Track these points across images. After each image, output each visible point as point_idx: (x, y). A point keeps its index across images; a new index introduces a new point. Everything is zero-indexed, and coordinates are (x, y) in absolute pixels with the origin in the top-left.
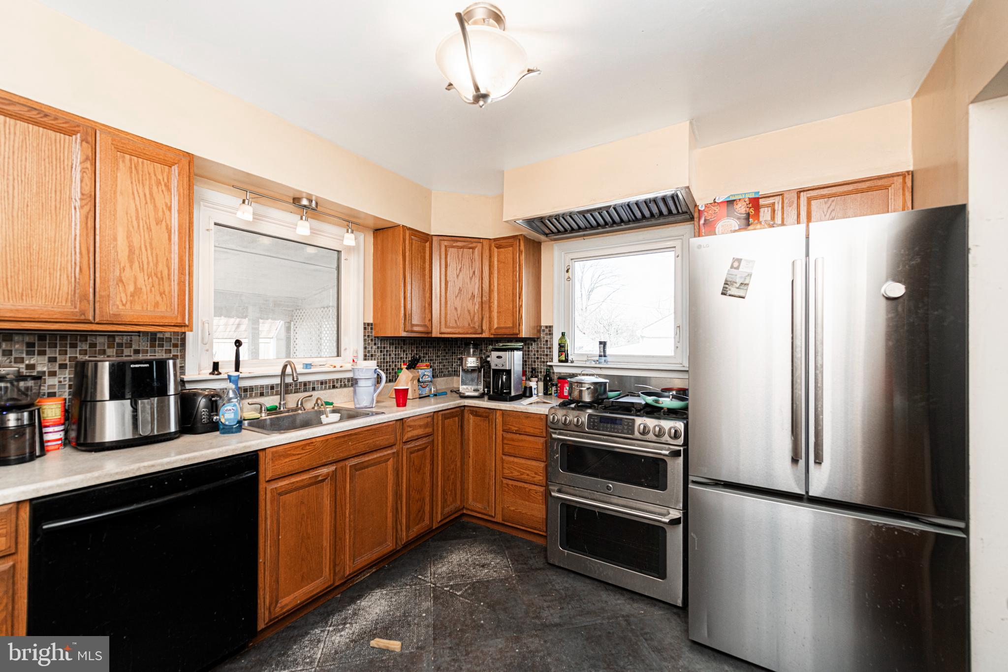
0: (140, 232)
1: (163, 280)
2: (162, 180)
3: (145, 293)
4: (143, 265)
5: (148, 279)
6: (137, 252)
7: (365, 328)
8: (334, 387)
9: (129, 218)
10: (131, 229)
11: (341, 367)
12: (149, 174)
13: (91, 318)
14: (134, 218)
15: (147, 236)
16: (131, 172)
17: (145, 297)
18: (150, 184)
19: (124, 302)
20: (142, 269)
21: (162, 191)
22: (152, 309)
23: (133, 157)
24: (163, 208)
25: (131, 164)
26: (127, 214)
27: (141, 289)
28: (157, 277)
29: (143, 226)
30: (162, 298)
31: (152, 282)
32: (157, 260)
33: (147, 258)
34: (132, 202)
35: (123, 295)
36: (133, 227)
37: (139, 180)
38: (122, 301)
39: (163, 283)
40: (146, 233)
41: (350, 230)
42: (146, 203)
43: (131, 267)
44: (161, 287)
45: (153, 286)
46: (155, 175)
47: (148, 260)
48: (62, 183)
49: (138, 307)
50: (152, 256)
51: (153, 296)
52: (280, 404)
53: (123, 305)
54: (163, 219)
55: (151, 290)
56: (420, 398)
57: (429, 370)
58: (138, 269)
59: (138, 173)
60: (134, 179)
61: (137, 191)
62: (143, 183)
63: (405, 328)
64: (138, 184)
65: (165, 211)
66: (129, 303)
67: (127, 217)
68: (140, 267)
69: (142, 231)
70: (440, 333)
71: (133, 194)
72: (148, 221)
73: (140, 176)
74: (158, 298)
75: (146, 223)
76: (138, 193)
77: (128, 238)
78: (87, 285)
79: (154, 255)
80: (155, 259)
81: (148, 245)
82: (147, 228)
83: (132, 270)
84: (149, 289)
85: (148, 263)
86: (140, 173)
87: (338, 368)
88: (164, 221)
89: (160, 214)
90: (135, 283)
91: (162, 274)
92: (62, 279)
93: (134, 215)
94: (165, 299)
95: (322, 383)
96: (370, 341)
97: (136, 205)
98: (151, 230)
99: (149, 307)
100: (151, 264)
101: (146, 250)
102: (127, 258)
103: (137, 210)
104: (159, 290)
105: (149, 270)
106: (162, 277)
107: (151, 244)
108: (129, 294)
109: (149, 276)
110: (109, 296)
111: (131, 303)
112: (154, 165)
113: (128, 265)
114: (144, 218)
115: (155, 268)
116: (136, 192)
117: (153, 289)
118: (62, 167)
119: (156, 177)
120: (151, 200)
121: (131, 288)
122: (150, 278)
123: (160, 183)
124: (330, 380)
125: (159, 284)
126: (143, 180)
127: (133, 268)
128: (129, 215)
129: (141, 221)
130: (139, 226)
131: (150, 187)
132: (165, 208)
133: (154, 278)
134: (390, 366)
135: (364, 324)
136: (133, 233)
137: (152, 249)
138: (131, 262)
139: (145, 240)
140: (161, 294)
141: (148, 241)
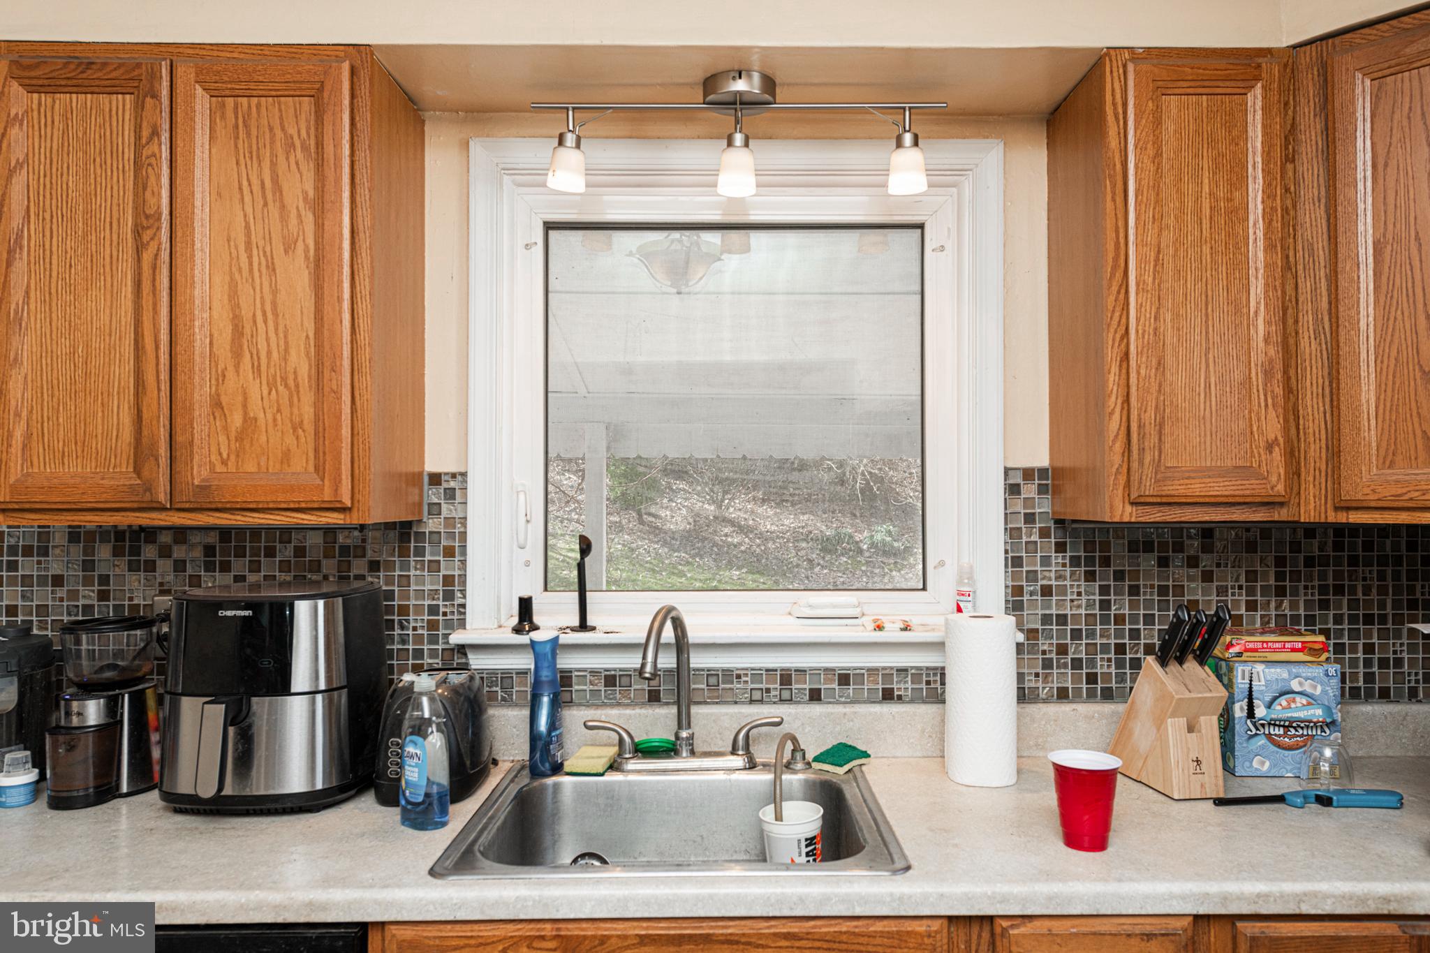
0: (253, 280)
1: (298, 392)
2: (296, 137)
3: (264, 430)
4: (259, 358)
5: (269, 394)
6: (247, 331)
7: (1013, 490)
8: (888, 696)
9: (233, 250)
10: (237, 276)
11: (906, 628)
12: (271, 129)
13: (162, 497)
14: (242, 247)
15: (266, 288)
16: (237, 138)
17: (263, 438)
18: (272, 153)
19: (225, 456)
20: (257, 370)
21: (297, 164)
22: (278, 466)
23: (239, 99)
24: (297, 208)
25: (237, 118)
26: (229, 241)
27: (256, 419)
28: (286, 386)
29: (260, 264)
30: (297, 438)
31: (278, 401)
32: (286, 343)
33: (268, 339)
34: (238, 207)
35: (222, 438)
36: (240, 270)
37: (251, 153)
38: (220, 454)
39: (299, 401)
40: (264, 279)
41: (908, 138)
42: (266, 204)
43: (237, 367)
44: (296, 411)
45: (279, 411)
46: (283, 129)
47: (269, 345)
48: (121, 202)
49: (250, 467)
50: (277, 335)
51: (279, 434)
52: (677, 737)
53: (224, 463)
54: (298, 235)
55: (275, 420)
56: (1219, 802)
57: (1318, 671)
58: (251, 371)
59: (249, 134)
60: (241, 151)
61: (248, 180)
62: (258, 157)
63: (1128, 484)
64: (249, 163)
65: (303, 213)
66: (233, 457)
67: (229, 246)
68: (253, 364)
69: (256, 274)
70: (1336, 509)
71: (240, 189)
72: (268, 249)
73: (254, 141)
74: (290, 440)
75: (265, 252)
76: (250, 185)
77: (230, 298)
78: (155, 422)
79: (281, 328)
80: (282, 343)
81: (268, 308)
82: (267, 267)
83: (238, 375)
84: (270, 416)
85: (269, 353)
86: (254, 132)
87: (892, 634)
88: (301, 238)
89: (293, 221)
90: (245, 406)
91: (295, 379)
92: (121, 415)
93: (241, 240)
94: (303, 440)
95: (844, 679)
96: (1035, 538)
97: (245, 216)
98: (274, 270)
99: (271, 463)
100: (275, 355)
101: (265, 322)
102: (228, 347)
103: (247, 227)
104: (291, 420)
105: (272, 371)
106: (297, 386)
107: (274, 304)
108: (233, 435)
109: (271, 386)
110: (191, 443)
111: (238, 456)
112: (279, 103)
113: (231, 369)
114: (261, 244)
115: (283, 364)
116: (245, 183)
117: (279, 416)
118: (121, 167)
119: (285, 134)
120: (274, 194)
121: (237, 420)
122: (274, 392)
123: (293, 145)
124: (873, 671)
125: (291, 405)
126: (258, 148)
127: (241, 371)
128: (232, 244)
129: (255, 252)
130: (251, 264)
131: (271, 161)
132: (301, 205)
133: (281, 388)
134: (1135, 634)
135: (1007, 471)
136: (240, 286)
137: (276, 315)
138: (237, 354)
139: (262, 298)
140: (295, 430)
141: (268, 298)
